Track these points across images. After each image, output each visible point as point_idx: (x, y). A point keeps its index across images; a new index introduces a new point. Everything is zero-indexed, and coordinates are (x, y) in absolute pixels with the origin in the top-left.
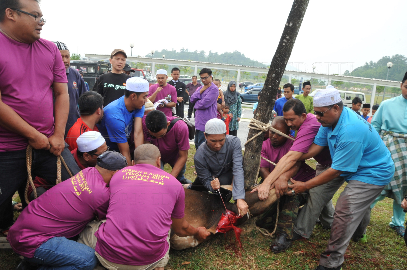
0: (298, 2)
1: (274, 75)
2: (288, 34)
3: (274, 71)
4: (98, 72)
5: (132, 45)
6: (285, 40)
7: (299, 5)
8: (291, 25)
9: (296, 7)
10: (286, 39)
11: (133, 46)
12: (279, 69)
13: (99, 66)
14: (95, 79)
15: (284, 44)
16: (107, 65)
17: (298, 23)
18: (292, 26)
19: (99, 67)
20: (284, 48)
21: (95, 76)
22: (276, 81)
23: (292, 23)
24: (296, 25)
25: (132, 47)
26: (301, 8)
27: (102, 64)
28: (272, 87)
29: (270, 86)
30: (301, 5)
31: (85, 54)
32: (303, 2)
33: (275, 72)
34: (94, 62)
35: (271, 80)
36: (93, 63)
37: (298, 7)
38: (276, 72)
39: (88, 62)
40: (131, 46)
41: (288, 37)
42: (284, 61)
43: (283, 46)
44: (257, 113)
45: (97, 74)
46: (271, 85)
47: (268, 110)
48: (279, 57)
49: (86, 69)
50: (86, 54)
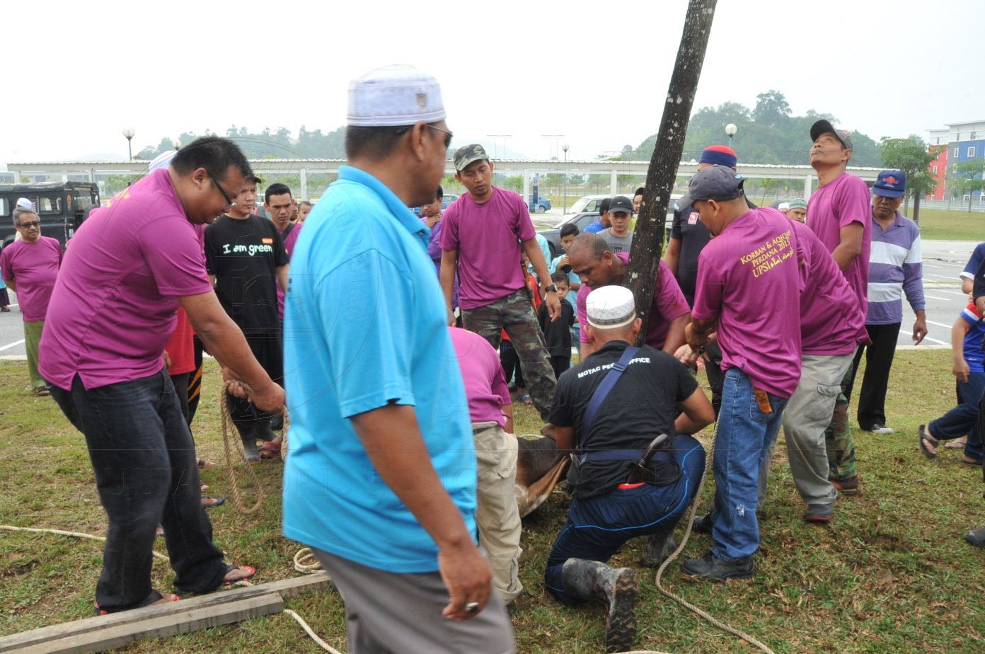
0: (688, 57)
1: (658, 199)
2: (675, 119)
3: (658, 190)
4: (69, 207)
5: (128, 132)
6: (671, 130)
7: (690, 62)
8: (679, 101)
9: (685, 67)
10: (674, 128)
11: (131, 135)
12: (666, 187)
13: (69, 193)
14: (63, 227)
15: (671, 138)
16: (89, 190)
17: (691, 97)
18: (682, 103)
19: (69, 196)
20: (672, 145)
21: (63, 221)
22: (662, 208)
23: (681, 97)
24: (688, 100)
25: (129, 138)
26: (694, 68)
27: (76, 189)
28: (657, 221)
29: (654, 220)
30: (695, 62)
31: (8, 165)
32: (697, 57)
33: (659, 192)
34: (54, 184)
35: (654, 207)
36: (53, 187)
37: (690, 66)
38: (661, 192)
39: (39, 186)
40: (127, 135)
41: (676, 125)
42: (674, 169)
43: (669, 141)
44: (633, 273)
45: (68, 214)
46: (654, 218)
47: (654, 266)
48: (664, 163)
49: (36, 204)
50: (10, 163)
